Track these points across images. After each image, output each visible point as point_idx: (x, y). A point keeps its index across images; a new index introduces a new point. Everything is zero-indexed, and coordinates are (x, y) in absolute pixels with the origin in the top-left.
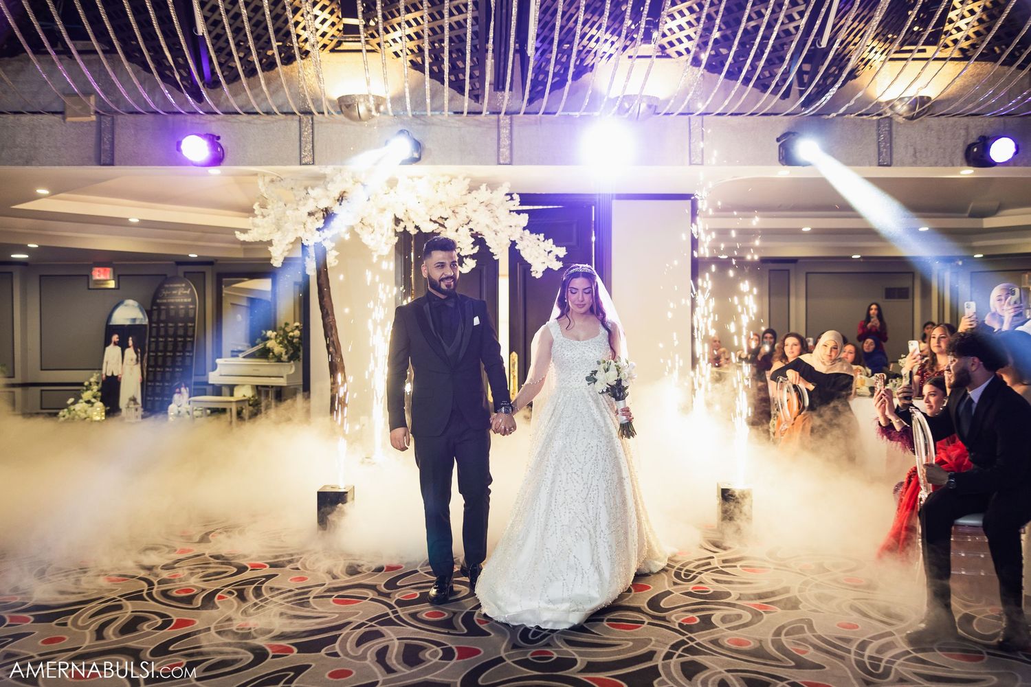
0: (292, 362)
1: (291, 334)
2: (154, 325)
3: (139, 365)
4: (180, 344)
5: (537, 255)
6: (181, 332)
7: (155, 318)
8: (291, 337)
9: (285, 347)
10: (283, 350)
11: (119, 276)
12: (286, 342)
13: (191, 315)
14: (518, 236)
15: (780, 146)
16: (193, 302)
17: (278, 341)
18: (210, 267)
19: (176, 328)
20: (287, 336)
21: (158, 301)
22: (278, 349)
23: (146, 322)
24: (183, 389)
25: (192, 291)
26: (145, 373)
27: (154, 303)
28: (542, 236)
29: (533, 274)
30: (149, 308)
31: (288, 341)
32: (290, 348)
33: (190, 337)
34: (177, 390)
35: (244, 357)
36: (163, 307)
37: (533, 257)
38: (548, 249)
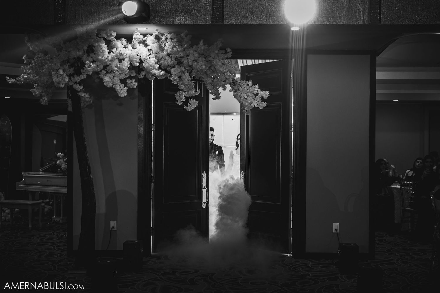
16: (9, 131)
17: (65, 160)
25: (8, 123)
28: (251, 83)
35: (42, 171)
37: (243, 98)
38: (255, 93)
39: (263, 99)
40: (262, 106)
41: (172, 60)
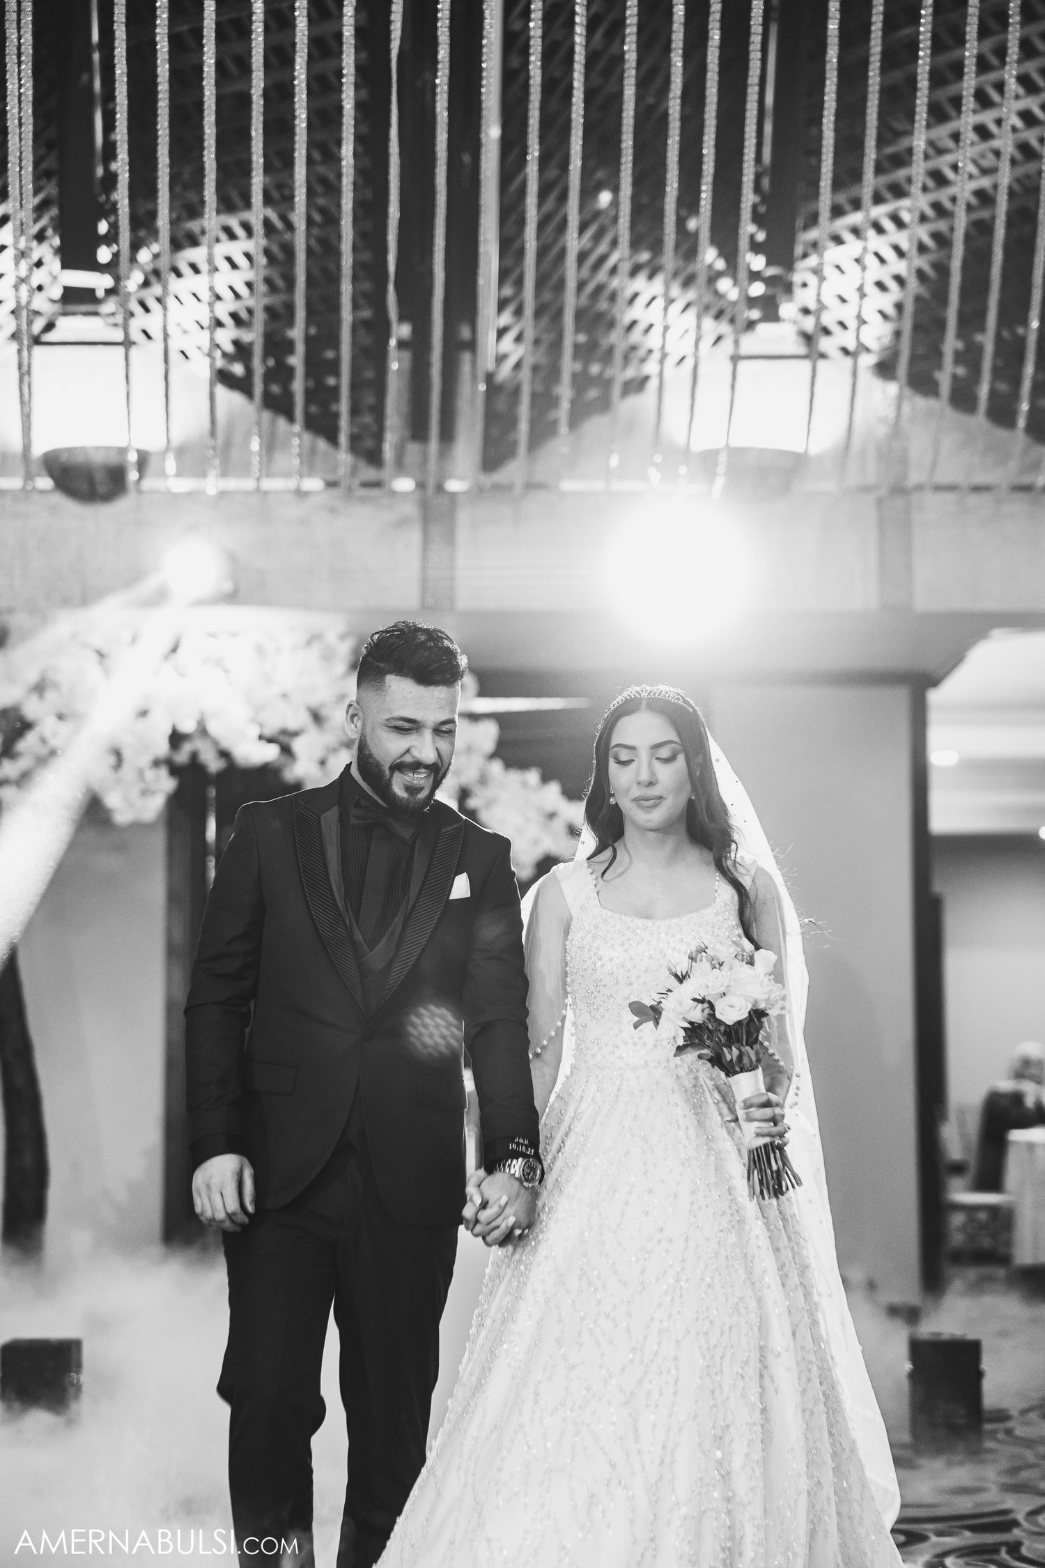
5: (520, 823)
28: (534, 776)
37: (513, 827)
38: (549, 808)
39: (572, 829)
40: (570, 848)
41: (296, 712)
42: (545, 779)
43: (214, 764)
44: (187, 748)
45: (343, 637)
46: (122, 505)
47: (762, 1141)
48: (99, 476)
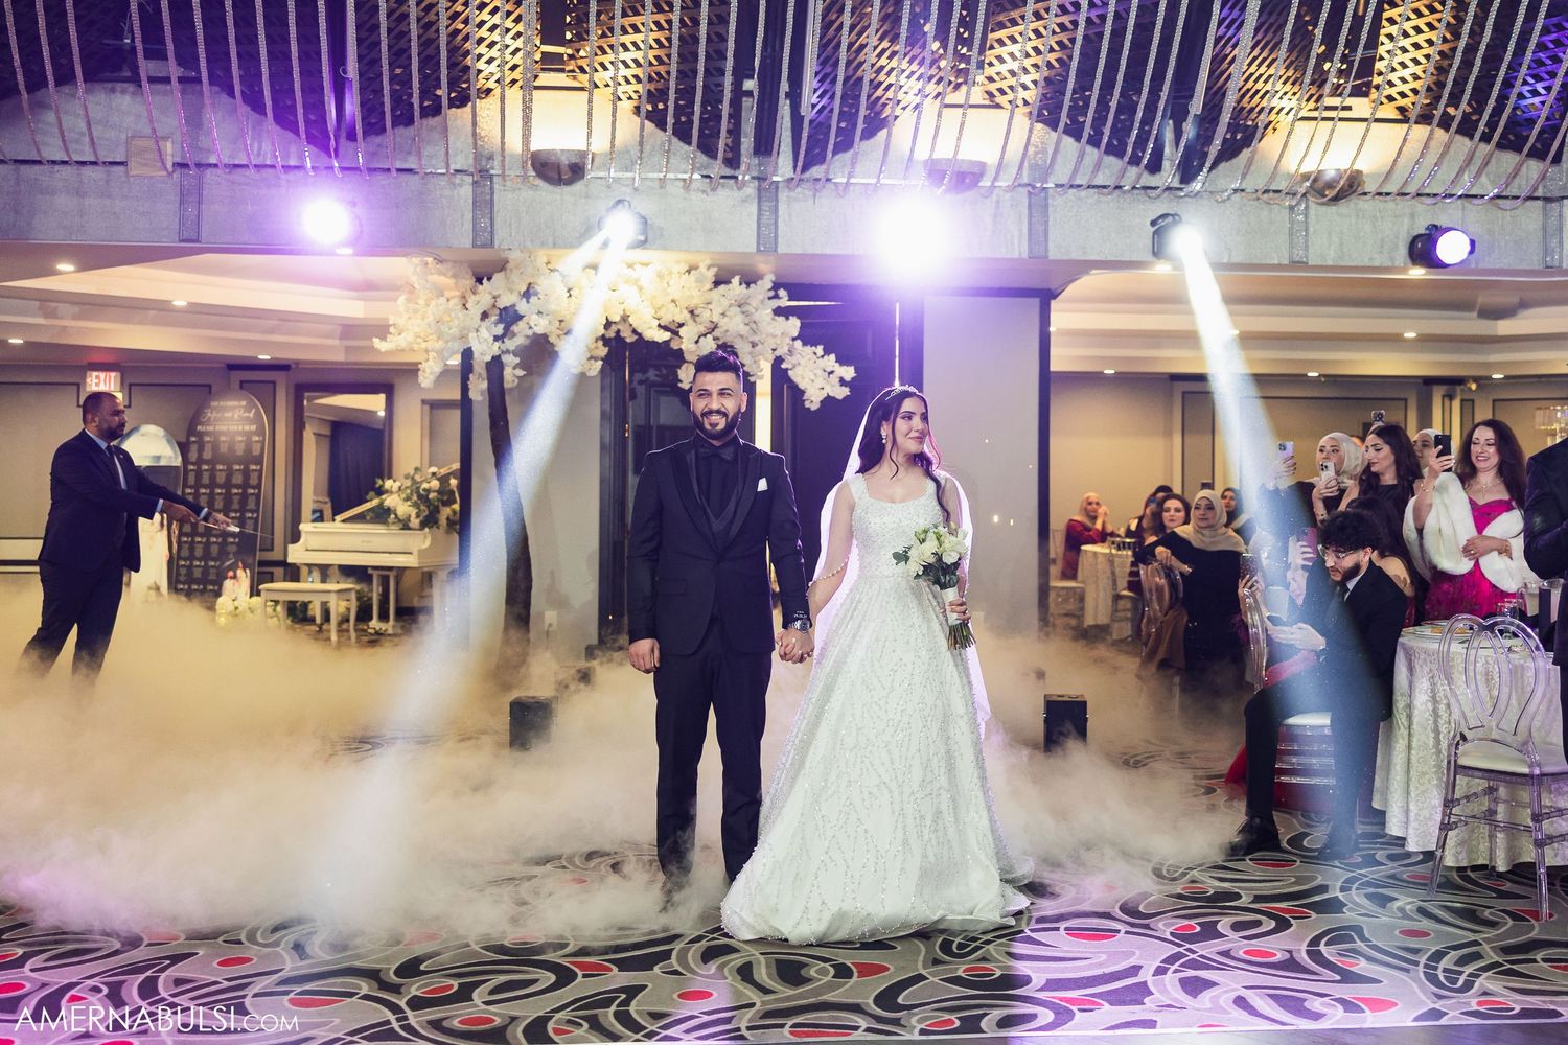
0: (427, 529)
1: (425, 485)
2: (191, 467)
3: (165, 532)
4: (236, 499)
5: (813, 377)
6: (238, 479)
7: (193, 456)
8: (425, 490)
9: (415, 505)
10: (413, 512)
11: (130, 385)
12: (415, 498)
13: (256, 451)
14: (786, 349)
15: (1155, 233)
16: (260, 432)
17: (404, 496)
18: (284, 373)
19: (230, 473)
20: (418, 488)
21: (199, 428)
22: (403, 508)
23: (177, 462)
24: (240, 572)
25: (258, 411)
26: (175, 546)
27: (191, 431)
28: (820, 350)
29: (807, 404)
30: (183, 439)
31: (420, 496)
32: (422, 507)
33: (253, 487)
34: (231, 573)
35: (343, 521)
36: (207, 439)
37: (806, 380)
38: (829, 369)
39: (842, 382)
40: (841, 393)
41: (681, 312)
42: (827, 352)
43: (630, 338)
44: (614, 328)
45: (709, 268)
46: (578, 186)
47: (958, 622)
48: (565, 169)
